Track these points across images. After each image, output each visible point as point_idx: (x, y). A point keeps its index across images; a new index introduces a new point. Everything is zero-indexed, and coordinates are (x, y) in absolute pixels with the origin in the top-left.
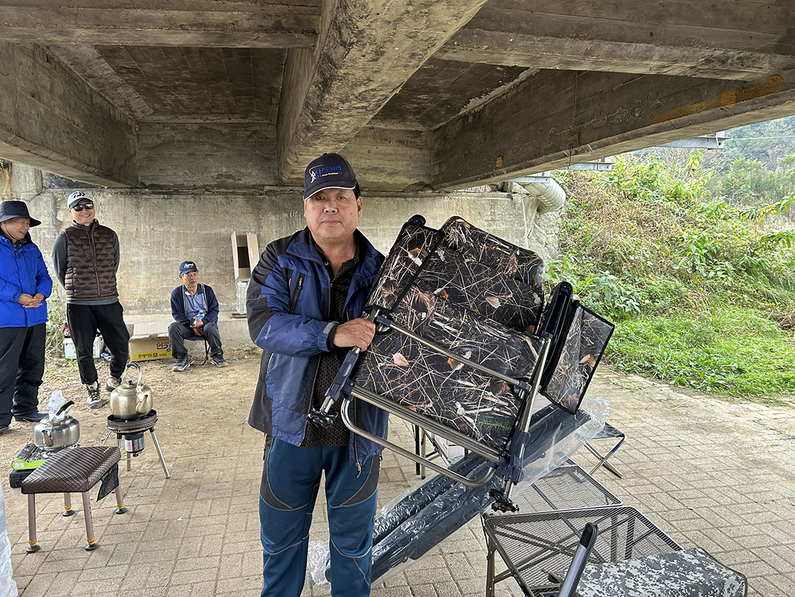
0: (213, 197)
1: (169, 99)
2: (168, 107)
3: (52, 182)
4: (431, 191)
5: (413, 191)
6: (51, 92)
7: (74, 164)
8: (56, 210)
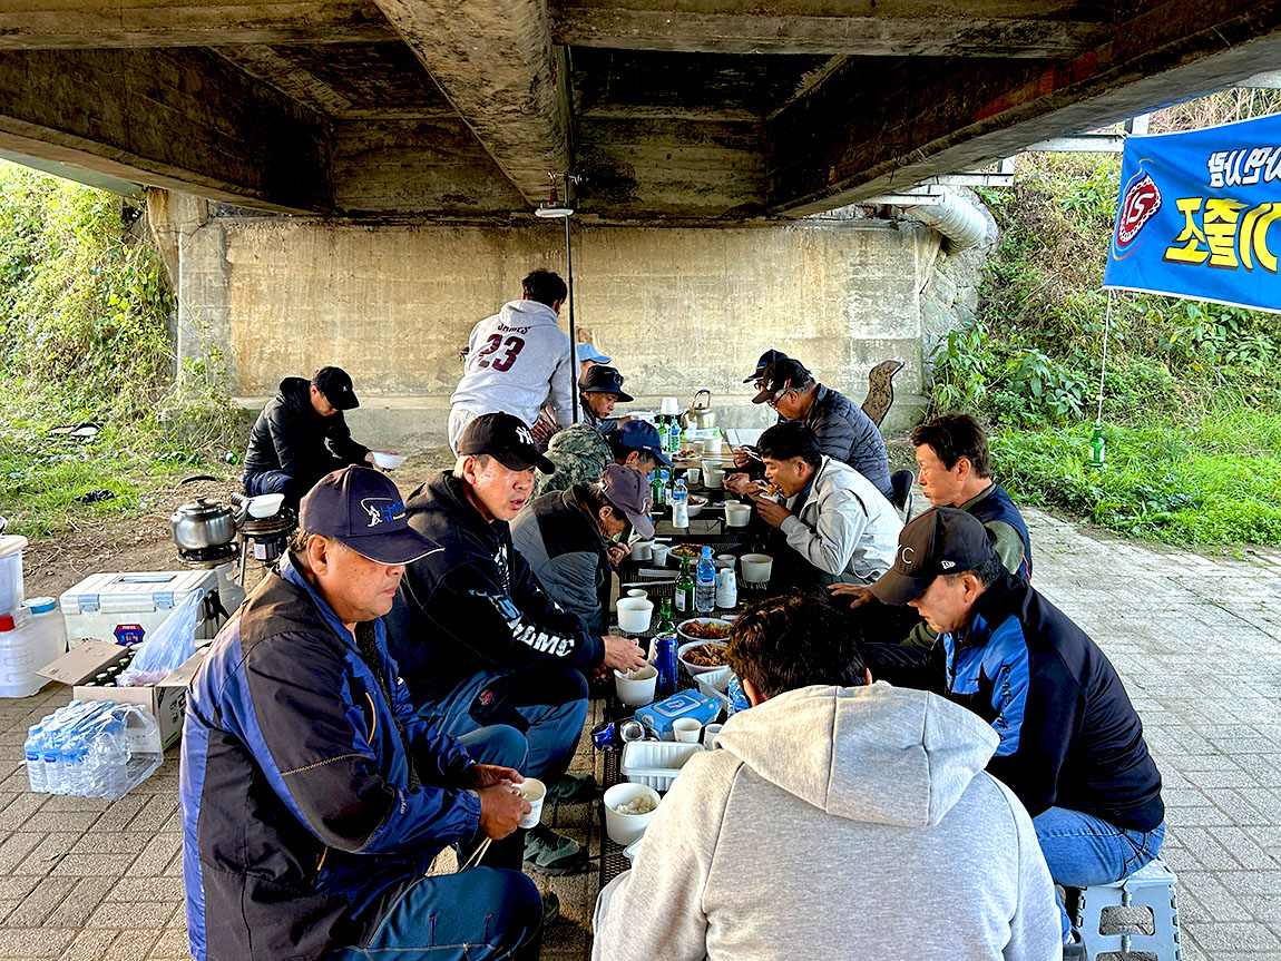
0: (436, 228)
4: (764, 218)
5: (735, 218)
6: (182, 87)
7: (221, 185)
8: (226, 248)
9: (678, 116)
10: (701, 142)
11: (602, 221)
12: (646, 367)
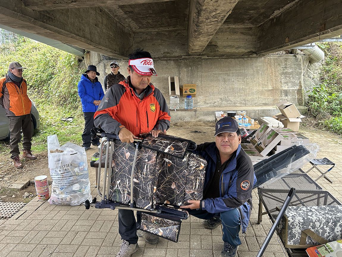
0: (161, 62)
1: (144, 22)
2: (144, 25)
3: (103, 58)
4: (255, 55)
5: (247, 55)
6: (102, 23)
7: (110, 51)
8: (105, 69)
9: (231, 27)
10: (237, 34)
11: (208, 58)
12: (221, 99)
